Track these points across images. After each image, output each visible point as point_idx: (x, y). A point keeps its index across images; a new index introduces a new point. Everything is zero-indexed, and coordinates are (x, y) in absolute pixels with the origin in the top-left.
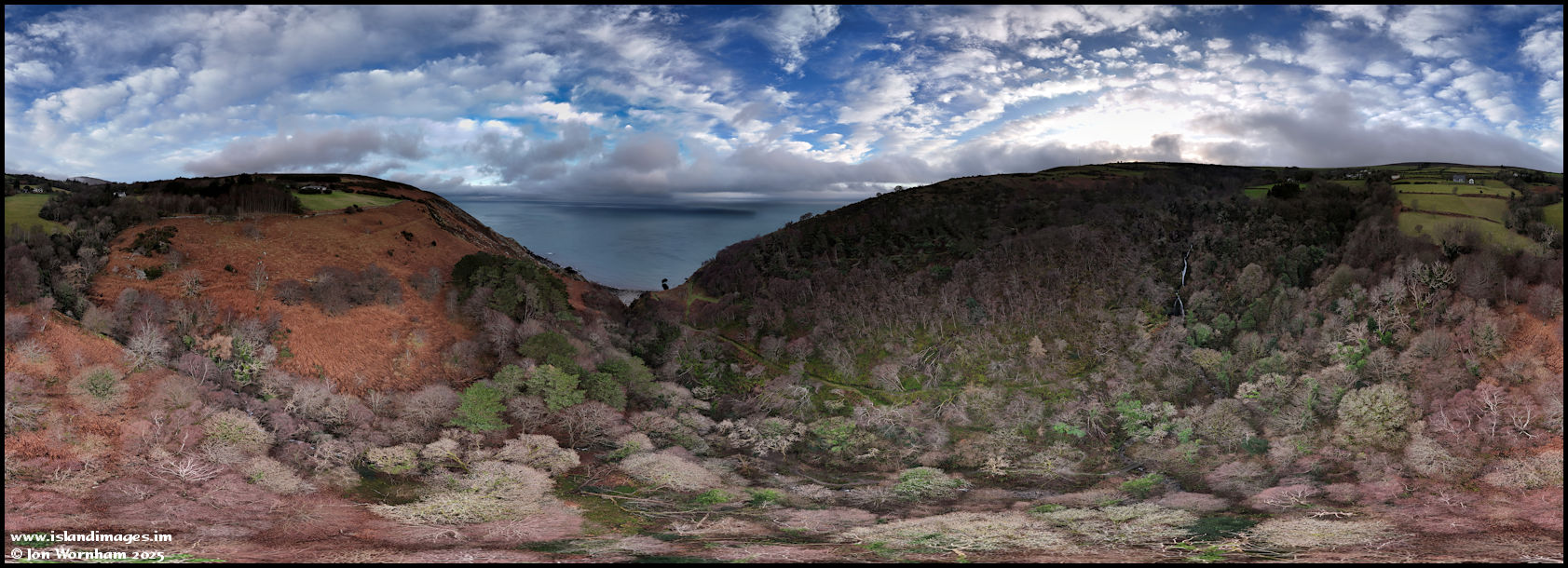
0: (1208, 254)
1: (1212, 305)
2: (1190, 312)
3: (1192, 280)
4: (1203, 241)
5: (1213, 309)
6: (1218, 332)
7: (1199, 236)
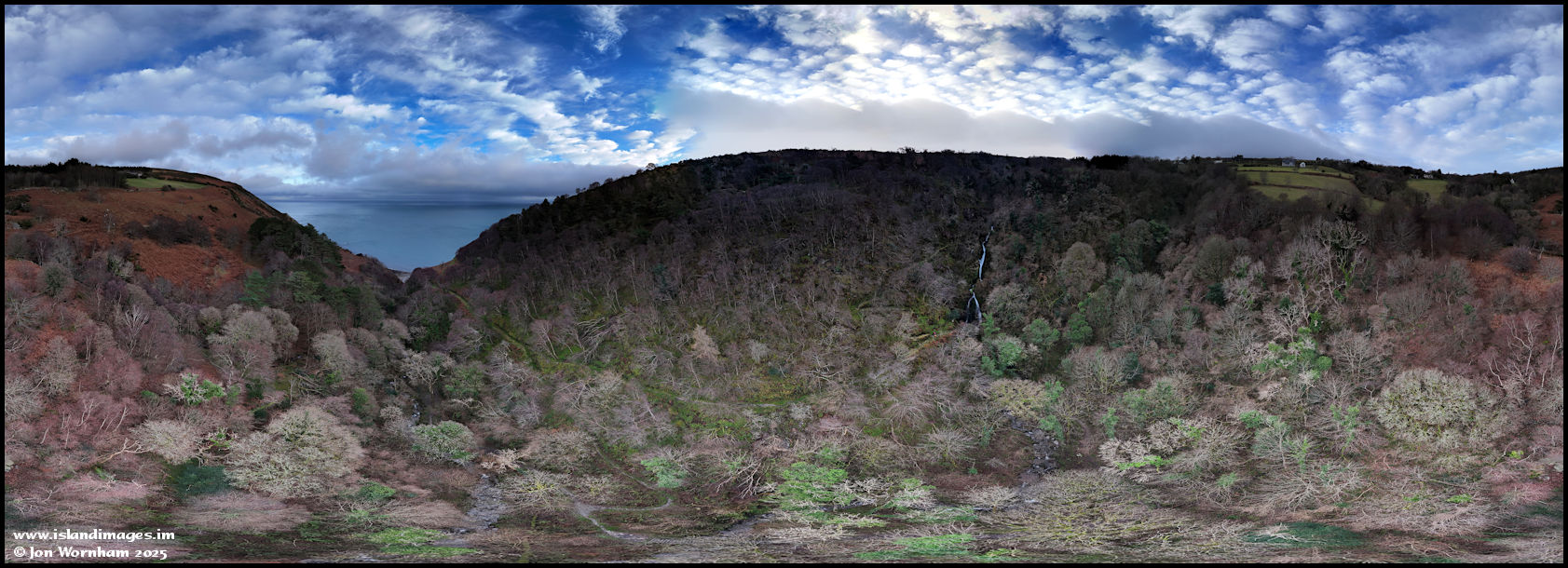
0: (1015, 235)
1: (1021, 305)
2: (989, 316)
3: (991, 271)
4: (1008, 218)
5: (1023, 312)
6: (1034, 348)
7: (1002, 212)
